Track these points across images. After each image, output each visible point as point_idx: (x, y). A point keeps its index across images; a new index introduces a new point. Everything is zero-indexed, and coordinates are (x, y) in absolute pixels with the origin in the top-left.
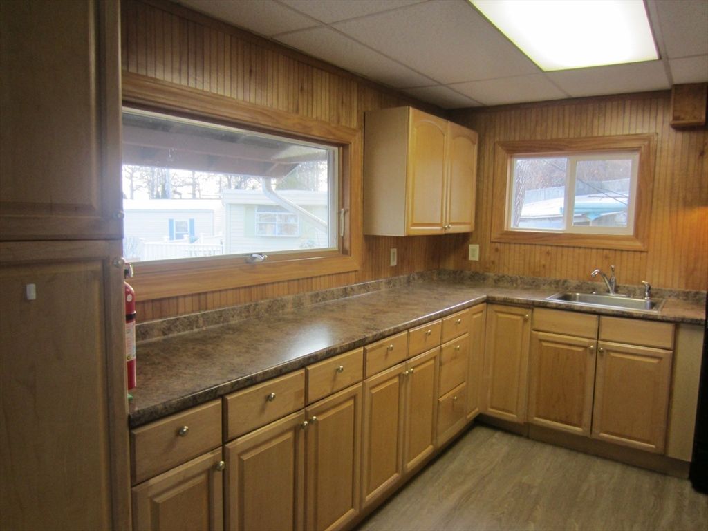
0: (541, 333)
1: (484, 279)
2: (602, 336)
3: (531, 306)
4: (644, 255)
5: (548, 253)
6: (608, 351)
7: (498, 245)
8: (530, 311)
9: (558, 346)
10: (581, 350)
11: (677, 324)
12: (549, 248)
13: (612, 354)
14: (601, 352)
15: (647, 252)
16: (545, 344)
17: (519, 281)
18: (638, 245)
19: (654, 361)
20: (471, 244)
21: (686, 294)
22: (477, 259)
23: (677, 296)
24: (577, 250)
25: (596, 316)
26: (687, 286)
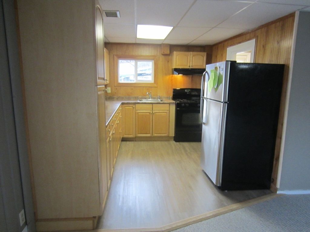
0: (138, 111)
1: (113, 98)
2: (153, 109)
3: (135, 104)
4: (157, 88)
5: (132, 89)
6: (155, 113)
7: (117, 87)
8: (134, 105)
9: (143, 114)
10: (148, 114)
11: (170, 104)
12: (132, 87)
13: (156, 114)
14: (154, 113)
15: (157, 87)
16: (139, 114)
17: (124, 98)
18: (155, 85)
19: (165, 114)
20: (108, 87)
21: (167, 97)
22: (110, 92)
23: (165, 98)
24: (140, 87)
25: (151, 104)
26: (167, 96)
